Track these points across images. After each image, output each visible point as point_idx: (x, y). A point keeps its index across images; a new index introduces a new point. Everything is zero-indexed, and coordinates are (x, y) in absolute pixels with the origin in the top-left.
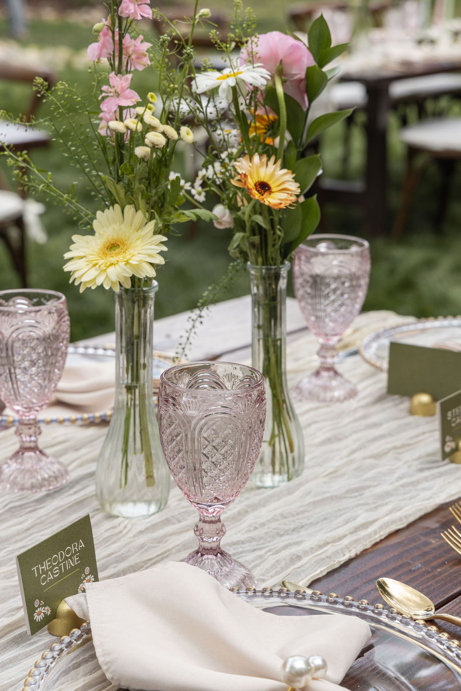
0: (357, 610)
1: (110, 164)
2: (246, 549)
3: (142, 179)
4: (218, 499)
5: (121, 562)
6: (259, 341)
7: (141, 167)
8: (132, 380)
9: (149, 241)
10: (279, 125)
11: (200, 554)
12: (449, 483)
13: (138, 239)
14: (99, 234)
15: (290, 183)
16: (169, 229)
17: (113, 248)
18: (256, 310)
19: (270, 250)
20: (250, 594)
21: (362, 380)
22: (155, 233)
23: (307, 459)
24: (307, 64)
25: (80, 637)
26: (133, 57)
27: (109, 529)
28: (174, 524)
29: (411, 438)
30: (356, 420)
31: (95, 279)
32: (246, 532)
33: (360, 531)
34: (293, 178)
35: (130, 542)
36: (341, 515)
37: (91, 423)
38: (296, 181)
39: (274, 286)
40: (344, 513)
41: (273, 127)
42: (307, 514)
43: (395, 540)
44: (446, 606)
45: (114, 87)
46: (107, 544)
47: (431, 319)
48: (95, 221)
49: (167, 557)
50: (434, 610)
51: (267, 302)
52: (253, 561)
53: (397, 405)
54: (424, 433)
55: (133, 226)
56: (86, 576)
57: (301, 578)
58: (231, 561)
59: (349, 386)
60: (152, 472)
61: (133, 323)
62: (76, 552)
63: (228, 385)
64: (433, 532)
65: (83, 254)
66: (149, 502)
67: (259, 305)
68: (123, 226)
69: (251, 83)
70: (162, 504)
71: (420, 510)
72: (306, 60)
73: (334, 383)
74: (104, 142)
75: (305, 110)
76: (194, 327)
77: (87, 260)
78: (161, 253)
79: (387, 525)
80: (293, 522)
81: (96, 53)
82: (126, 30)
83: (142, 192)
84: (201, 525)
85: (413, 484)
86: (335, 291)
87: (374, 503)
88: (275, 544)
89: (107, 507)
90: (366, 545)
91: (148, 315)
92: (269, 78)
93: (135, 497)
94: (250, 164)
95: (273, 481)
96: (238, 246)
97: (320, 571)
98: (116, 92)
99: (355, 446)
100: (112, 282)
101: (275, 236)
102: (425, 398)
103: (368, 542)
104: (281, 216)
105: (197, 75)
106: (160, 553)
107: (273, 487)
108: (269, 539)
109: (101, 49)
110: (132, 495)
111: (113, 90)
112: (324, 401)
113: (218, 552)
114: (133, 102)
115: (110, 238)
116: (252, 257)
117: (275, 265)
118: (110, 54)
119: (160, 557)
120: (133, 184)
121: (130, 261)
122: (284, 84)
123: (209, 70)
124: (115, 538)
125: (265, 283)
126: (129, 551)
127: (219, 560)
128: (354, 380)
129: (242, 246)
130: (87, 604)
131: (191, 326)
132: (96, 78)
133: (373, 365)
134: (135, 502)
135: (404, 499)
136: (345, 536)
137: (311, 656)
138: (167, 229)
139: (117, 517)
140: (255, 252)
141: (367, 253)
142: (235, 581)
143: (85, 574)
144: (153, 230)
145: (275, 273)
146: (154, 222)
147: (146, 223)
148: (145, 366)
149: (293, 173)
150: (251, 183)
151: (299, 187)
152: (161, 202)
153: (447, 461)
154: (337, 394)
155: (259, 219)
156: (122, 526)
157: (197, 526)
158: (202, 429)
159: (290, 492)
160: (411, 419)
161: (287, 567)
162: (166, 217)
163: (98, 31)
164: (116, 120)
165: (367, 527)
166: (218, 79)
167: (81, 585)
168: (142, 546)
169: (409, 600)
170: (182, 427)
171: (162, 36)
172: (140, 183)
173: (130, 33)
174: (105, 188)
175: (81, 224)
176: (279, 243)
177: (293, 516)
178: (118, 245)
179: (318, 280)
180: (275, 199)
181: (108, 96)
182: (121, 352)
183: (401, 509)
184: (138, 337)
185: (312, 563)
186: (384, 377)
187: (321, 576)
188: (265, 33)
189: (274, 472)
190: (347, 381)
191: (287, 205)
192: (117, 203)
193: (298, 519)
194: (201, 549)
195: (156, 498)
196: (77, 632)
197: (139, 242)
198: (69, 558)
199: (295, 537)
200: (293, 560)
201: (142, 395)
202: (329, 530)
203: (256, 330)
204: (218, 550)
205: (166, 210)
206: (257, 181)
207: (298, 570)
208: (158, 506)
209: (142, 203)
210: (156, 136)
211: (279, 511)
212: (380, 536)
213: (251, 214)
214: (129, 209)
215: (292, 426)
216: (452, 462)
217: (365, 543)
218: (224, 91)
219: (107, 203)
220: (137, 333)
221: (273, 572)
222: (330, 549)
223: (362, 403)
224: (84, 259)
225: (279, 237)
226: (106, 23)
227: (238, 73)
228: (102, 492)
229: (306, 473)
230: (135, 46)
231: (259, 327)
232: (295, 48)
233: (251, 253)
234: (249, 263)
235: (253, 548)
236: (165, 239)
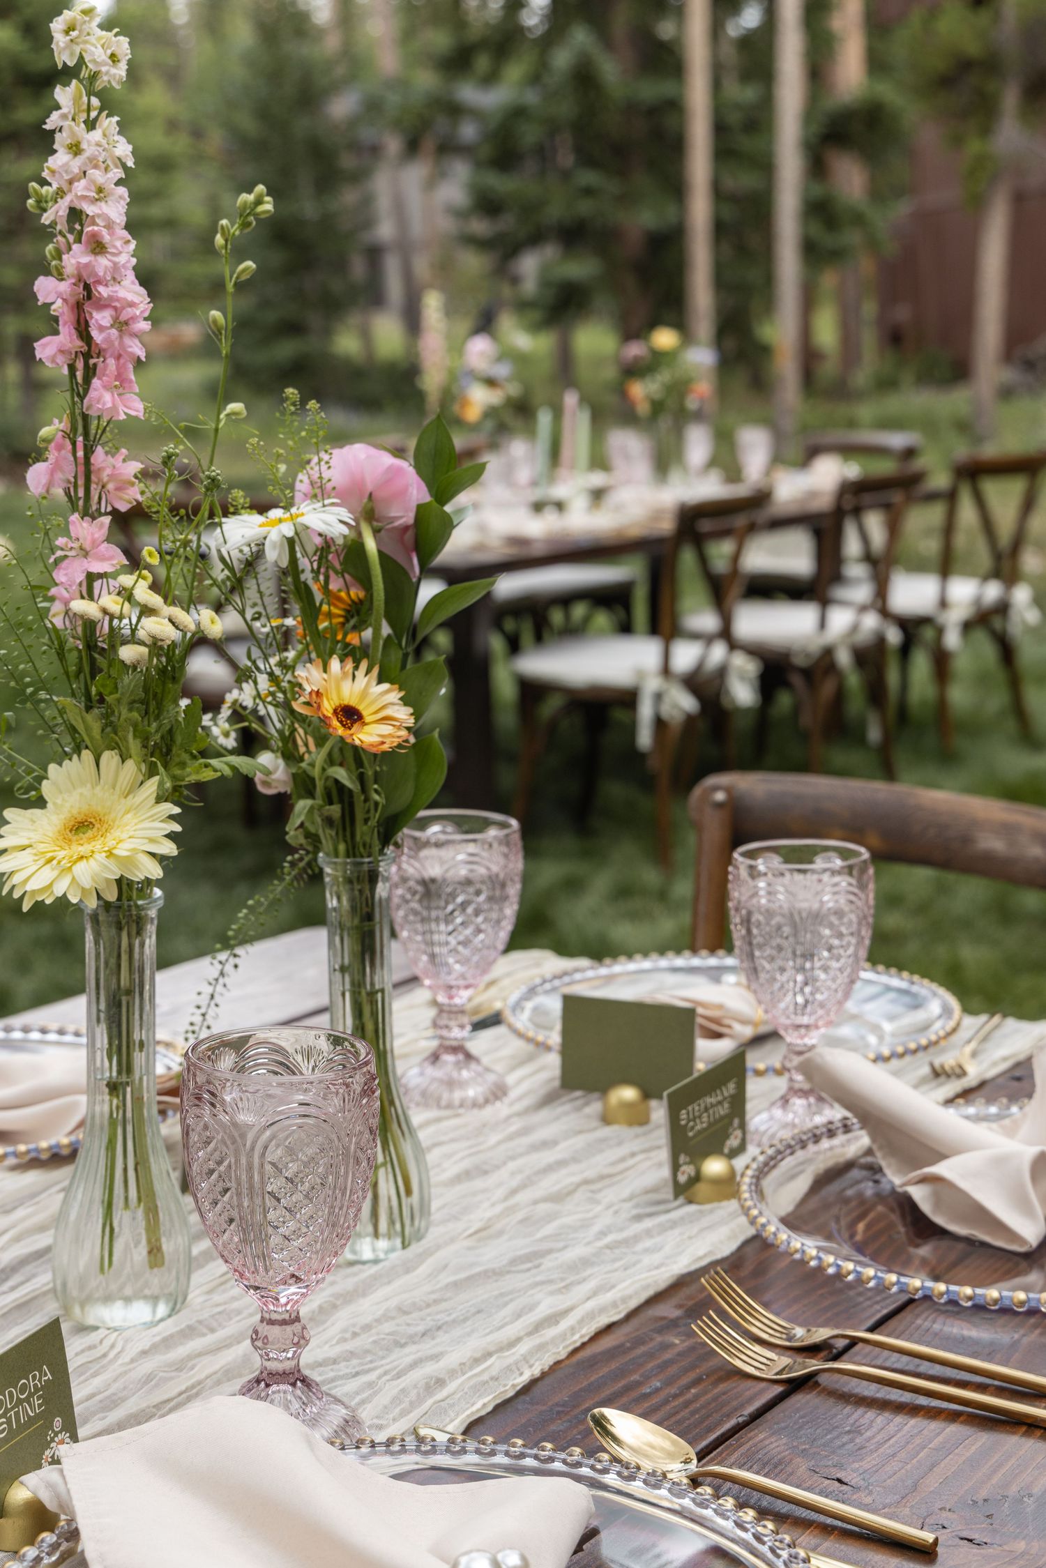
0: (563, 1468)
1: (72, 679)
2: (341, 1373)
3: (134, 702)
4: (297, 1277)
5: (111, 1410)
6: (343, 995)
7: (131, 681)
8: (119, 1072)
9: (149, 814)
10: (370, 609)
11: (263, 1385)
12: (690, 1238)
13: (127, 812)
14: (55, 804)
15: (396, 707)
16: (181, 794)
17: (82, 830)
18: (337, 939)
19: (361, 829)
20: (365, 1449)
21: (513, 1068)
22: (159, 799)
23: (434, 1205)
24: (418, 500)
25: (54, 1547)
26: (110, 486)
27: (83, 1351)
28: (204, 1335)
29: (613, 1164)
30: (510, 1138)
31: (51, 885)
32: (338, 1343)
33: (544, 1329)
34: (401, 699)
35: (126, 1372)
36: (506, 1304)
37: (34, 1162)
38: (406, 704)
39: (367, 892)
40: (512, 1300)
41: (358, 613)
42: (444, 1305)
43: (607, 1343)
44: (715, 1453)
45: (78, 539)
46: (82, 1378)
47: (622, 959)
48: (45, 782)
49: (197, 1395)
50: (695, 1461)
51: (356, 921)
52: (357, 1393)
53: (579, 1109)
54: (633, 1155)
55: (118, 788)
56: (56, 1434)
57: (448, 1419)
58: (321, 1395)
59: (491, 1078)
60: (158, 1240)
61: (119, 966)
62: (37, 1390)
63: (305, 1067)
64: (671, 1325)
65: (25, 842)
66: (155, 1300)
67: (342, 930)
68: (98, 788)
69: (321, 531)
70: (177, 1303)
71: (647, 1287)
72: (415, 492)
73: (465, 1074)
74: (59, 637)
75: (414, 580)
76: (222, 974)
77: (34, 851)
78: (171, 836)
79: (591, 1315)
80: (422, 1319)
81: (44, 481)
82: (96, 441)
83: (135, 726)
84: (265, 1329)
85: (626, 1242)
86: (464, 906)
87: (562, 1279)
88: (392, 1362)
89: (77, 1310)
90: (559, 1353)
91: (147, 950)
92: (353, 523)
93: (128, 1291)
94: (325, 676)
95: (374, 1250)
96: (302, 825)
97: (482, 1404)
98: (81, 548)
99: (514, 1183)
100: (83, 889)
101: (367, 805)
102: (628, 1093)
103: (561, 1348)
104: (378, 769)
105: (224, 520)
106: (183, 1388)
107: (376, 1261)
108: (381, 1353)
109: (52, 473)
110: (121, 1288)
111: (76, 545)
112: (449, 1106)
113: (296, 1378)
114: (113, 565)
115: (75, 812)
116: (327, 844)
117: (369, 856)
118: (69, 482)
119: (184, 1396)
120: (116, 713)
121: (115, 852)
122: (378, 535)
123: (243, 511)
124: (96, 1367)
125: (352, 890)
126: (125, 1388)
127: (298, 1392)
128: (499, 1068)
129: (307, 824)
130: (66, 1483)
131: (216, 974)
132: (41, 525)
133: (530, 1040)
134: (128, 1300)
135: (616, 1270)
136: (518, 1340)
137: (500, 1551)
138: (177, 794)
139: (96, 1328)
140: (333, 833)
141: (516, 838)
142: (330, 1430)
143: (53, 1431)
144: (155, 795)
145: (369, 871)
146: (156, 779)
147: (142, 783)
148: (142, 1044)
149: (400, 689)
150: (328, 708)
151: (412, 714)
152: (167, 745)
153: (681, 1200)
154: (471, 1093)
155: (341, 774)
156: (107, 1343)
157: (256, 1332)
158: (266, 1147)
159: (408, 1268)
160: (607, 1131)
161: (420, 1400)
162: (177, 772)
163: (47, 441)
164: (82, 598)
165: (557, 1322)
166: (260, 526)
167: (47, 1453)
168: (149, 1378)
169: (653, 1447)
170: (230, 1146)
171: (166, 448)
172: (130, 710)
173: (103, 445)
174: (65, 721)
175: (19, 789)
176: (375, 818)
177: (420, 1309)
178: (91, 823)
179: (433, 887)
180: (371, 735)
181: (66, 557)
182: (98, 1020)
183: (613, 1287)
184: (129, 992)
185: (466, 1390)
186: (553, 1061)
187: (483, 1413)
188: (341, 447)
189: (376, 1234)
190: (488, 1070)
191: (395, 744)
192: (87, 747)
193: (429, 1315)
194: (265, 1375)
195: (166, 1291)
196: (48, 1537)
197: (129, 816)
198: (24, 1400)
199: (427, 1347)
200: (430, 1387)
201: (138, 1099)
202: (488, 1331)
203: (338, 975)
204: (297, 1375)
205: (177, 760)
206: (337, 704)
207: (442, 1404)
208: (171, 1305)
209: (134, 745)
210: (158, 623)
211: (393, 1303)
212: (582, 1337)
213: (326, 766)
214: (110, 759)
215: (407, 1149)
216: (690, 1202)
217: (555, 1350)
218: (274, 545)
219: (66, 749)
220: (128, 984)
221: (397, 1410)
222: (495, 1364)
223: (518, 1107)
224: (28, 850)
225: (376, 804)
226: (62, 426)
227: (298, 516)
228: (64, 1285)
229: (434, 1234)
230: (114, 467)
231: (343, 969)
232: (394, 472)
233: (326, 836)
234: (321, 855)
235: (354, 1371)
236: (177, 810)
